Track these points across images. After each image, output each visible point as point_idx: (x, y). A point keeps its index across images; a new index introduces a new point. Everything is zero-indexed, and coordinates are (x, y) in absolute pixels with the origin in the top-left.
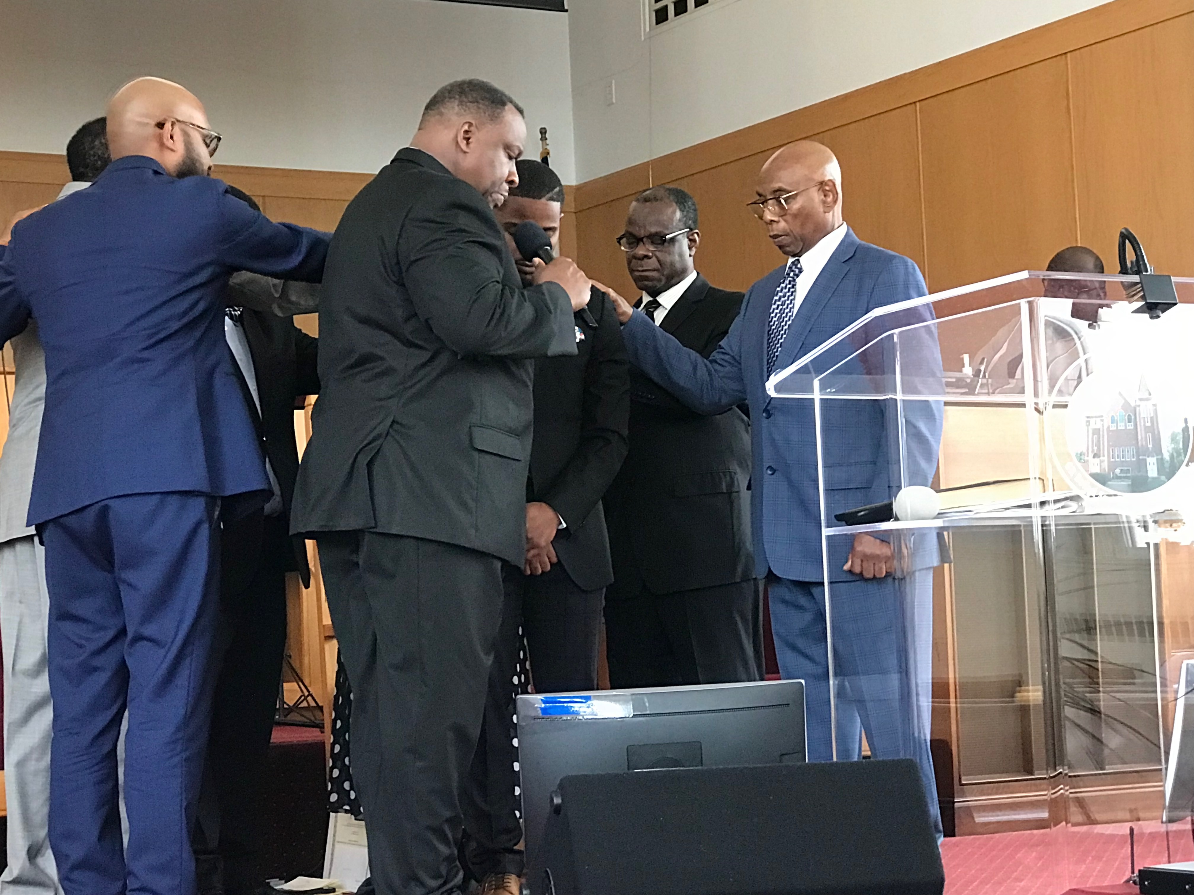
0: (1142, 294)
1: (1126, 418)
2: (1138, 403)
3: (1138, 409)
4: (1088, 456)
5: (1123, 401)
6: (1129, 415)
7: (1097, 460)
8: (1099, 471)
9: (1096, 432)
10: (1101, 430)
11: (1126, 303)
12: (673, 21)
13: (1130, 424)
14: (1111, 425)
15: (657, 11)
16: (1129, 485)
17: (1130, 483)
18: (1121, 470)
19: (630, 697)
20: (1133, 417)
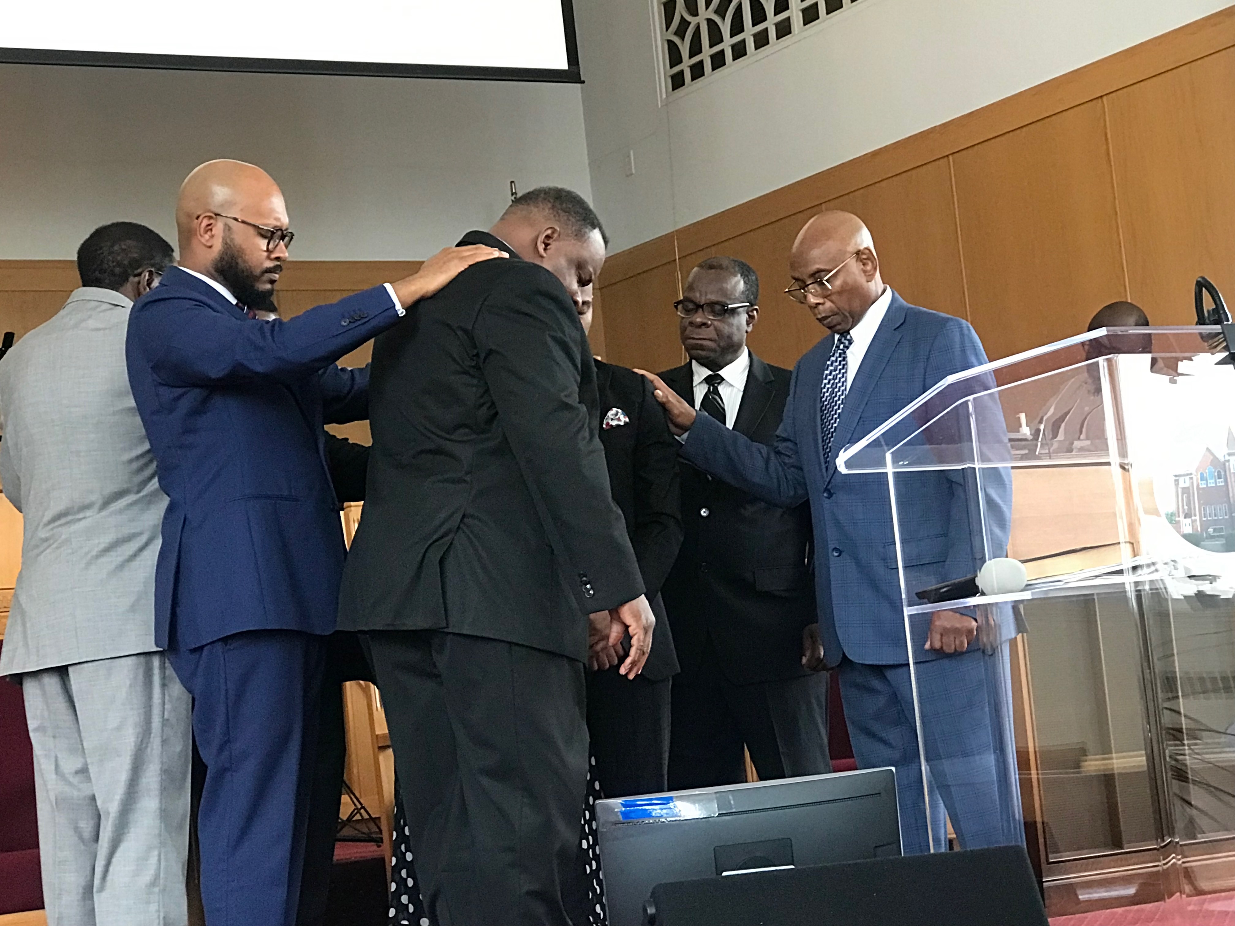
0: (1224, 344)
1: (1216, 474)
2: (1227, 458)
3: (1227, 464)
4: (1179, 517)
5: (1212, 457)
6: (1219, 472)
7: (1189, 521)
8: (1191, 532)
9: (1185, 490)
10: (1191, 488)
11: (1209, 354)
12: (690, 86)
13: (1220, 480)
14: (1200, 482)
15: (673, 77)
16: (1222, 545)
17: (1224, 542)
18: (1215, 530)
19: (714, 796)
20: (1223, 473)
